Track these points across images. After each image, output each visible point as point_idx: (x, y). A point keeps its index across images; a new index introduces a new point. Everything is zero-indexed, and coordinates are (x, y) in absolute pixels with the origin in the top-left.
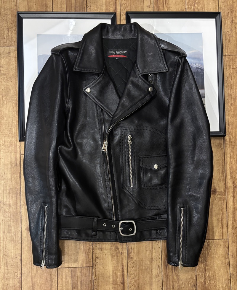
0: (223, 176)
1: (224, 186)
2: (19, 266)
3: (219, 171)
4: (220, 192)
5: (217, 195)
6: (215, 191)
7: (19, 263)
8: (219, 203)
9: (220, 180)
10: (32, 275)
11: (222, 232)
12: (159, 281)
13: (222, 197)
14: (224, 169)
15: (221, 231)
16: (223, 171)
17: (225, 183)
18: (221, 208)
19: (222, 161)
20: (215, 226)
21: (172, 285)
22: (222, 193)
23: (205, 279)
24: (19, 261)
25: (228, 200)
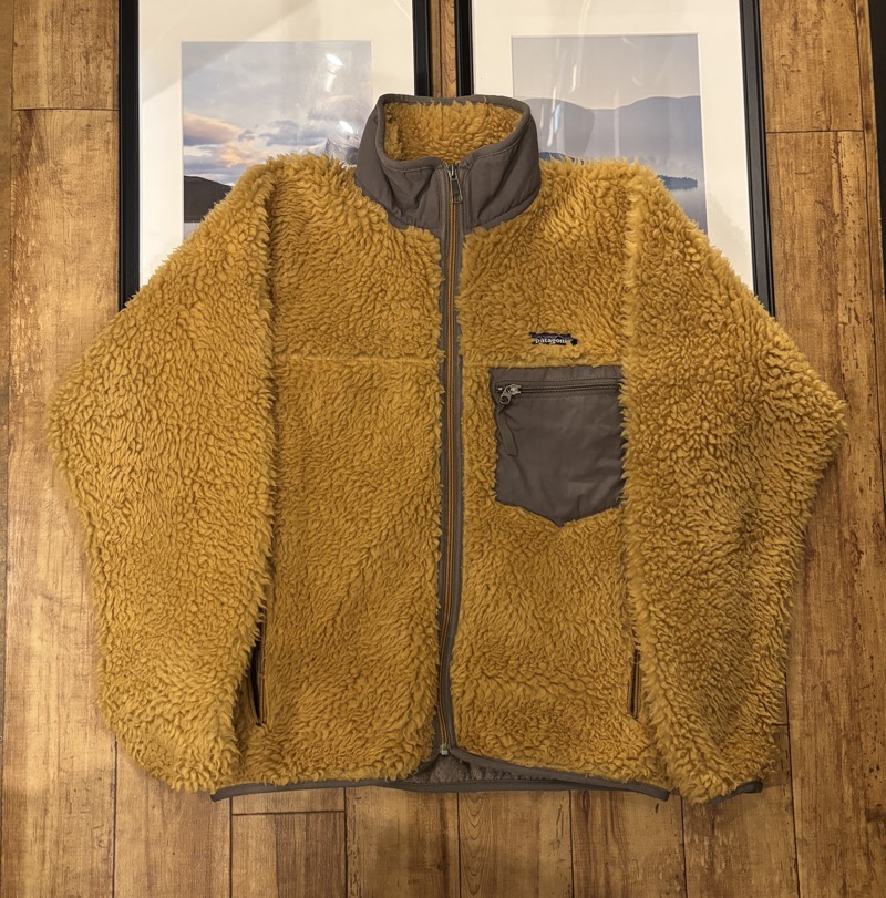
2: (106, 805)
7: (107, 798)
10: (147, 838)
12: (562, 861)
21: (603, 874)
23: (712, 855)
24: (107, 791)
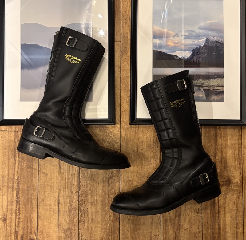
0: (240, 164)
1: (240, 176)
3: (235, 157)
4: (235, 182)
5: (232, 186)
6: (228, 182)
8: (234, 196)
9: (235, 168)
11: (237, 232)
13: (237, 189)
14: (241, 155)
15: (235, 231)
16: (239, 158)
17: (242, 172)
18: (236, 202)
19: (239, 145)
20: (227, 224)
22: (238, 184)
25: (245, 193)
